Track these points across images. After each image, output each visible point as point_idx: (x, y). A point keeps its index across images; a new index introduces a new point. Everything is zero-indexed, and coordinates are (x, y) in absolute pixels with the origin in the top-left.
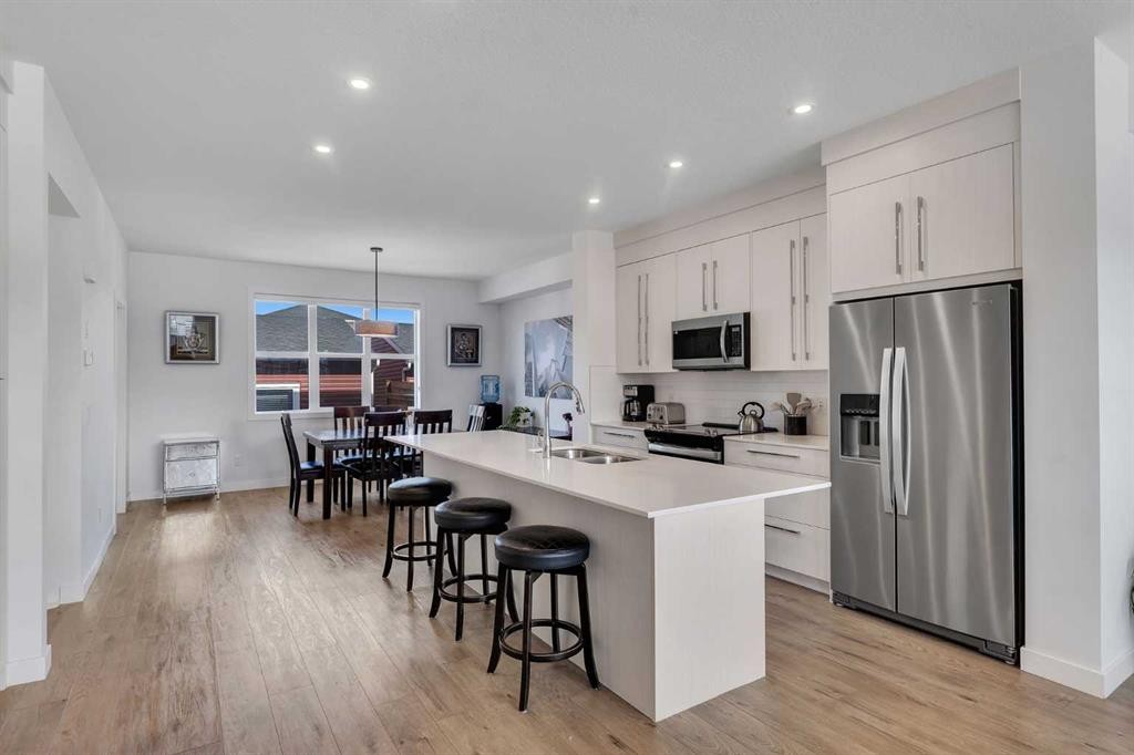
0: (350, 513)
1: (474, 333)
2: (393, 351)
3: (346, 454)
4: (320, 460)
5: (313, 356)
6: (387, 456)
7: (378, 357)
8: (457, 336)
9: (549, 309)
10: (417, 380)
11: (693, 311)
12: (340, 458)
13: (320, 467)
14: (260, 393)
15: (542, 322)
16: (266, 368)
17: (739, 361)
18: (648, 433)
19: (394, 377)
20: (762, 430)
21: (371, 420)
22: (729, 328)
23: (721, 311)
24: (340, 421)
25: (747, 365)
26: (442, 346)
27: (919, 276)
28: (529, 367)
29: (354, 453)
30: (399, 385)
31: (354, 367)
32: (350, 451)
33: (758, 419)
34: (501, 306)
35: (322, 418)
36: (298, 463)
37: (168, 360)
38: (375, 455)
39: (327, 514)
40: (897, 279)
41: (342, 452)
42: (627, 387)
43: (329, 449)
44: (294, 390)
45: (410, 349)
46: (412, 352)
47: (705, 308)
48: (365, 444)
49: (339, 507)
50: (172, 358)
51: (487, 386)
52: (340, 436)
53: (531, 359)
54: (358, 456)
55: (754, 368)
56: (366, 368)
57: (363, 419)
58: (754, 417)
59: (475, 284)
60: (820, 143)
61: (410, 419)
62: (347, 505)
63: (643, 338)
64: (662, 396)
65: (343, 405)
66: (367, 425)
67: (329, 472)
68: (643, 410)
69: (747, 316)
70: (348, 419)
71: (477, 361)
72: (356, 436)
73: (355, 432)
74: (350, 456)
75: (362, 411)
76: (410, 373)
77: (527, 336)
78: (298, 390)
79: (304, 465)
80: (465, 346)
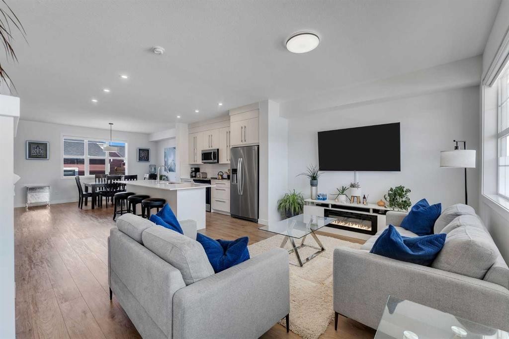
0: (101, 207)
1: (147, 151)
2: (118, 156)
3: (100, 189)
4: (90, 191)
5: (87, 157)
6: (115, 190)
7: (112, 159)
8: (141, 152)
9: (171, 144)
10: (126, 167)
11: (206, 147)
12: (98, 191)
13: (90, 193)
14: (65, 171)
15: (170, 148)
16: (67, 162)
17: (216, 161)
18: (194, 180)
19: (118, 166)
20: (223, 178)
21: (109, 178)
22: (214, 153)
23: (213, 148)
24: (97, 179)
25: (218, 162)
26: (135, 155)
27: (245, 143)
28: (165, 162)
29: (102, 189)
30: (120, 168)
31: (102, 162)
32: (101, 188)
33: (222, 176)
34: (157, 143)
35: (90, 179)
36: (82, 192)
37: (28, 158)
38: (110, 190)
39: (93, 208)
40: (241, 143)
41: (98, 188)
42: (192, 168)
43: (94, 187)
44: (76, 170)
45: (123, 156)
46: (124, 157)
47: (209, 147)
48: (107, 186)
49: (97, 207)
50: (29, 157)
51: (152, 169)
52: (97, 183)
53: (166, 160)
54: (104, 190)
55: (220, 163)
56: (107, 162)
57: (106, 179)
58: (221, 175)
59: (148, 135)
60: (229, 111)
61: (123, 178)
62: (100, 205)
63: (195, 154)
64: (201, 171)
65: (99, 174)
66: (108, 180)
67: (94, 195)
68: (196, 174)
69: (218, 150)
70: (100, 179)
71: (148, 160)
72: (103, 183)
73: (104, 181)
74: (101, 190)
75: (105, 176)
76: (124, 164)
77: (165, 153)
78: (77, 170)
79: (84, 193)
80: (144, 155)
